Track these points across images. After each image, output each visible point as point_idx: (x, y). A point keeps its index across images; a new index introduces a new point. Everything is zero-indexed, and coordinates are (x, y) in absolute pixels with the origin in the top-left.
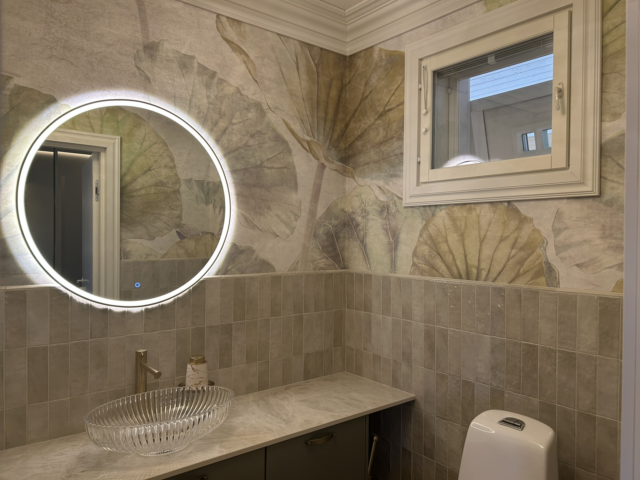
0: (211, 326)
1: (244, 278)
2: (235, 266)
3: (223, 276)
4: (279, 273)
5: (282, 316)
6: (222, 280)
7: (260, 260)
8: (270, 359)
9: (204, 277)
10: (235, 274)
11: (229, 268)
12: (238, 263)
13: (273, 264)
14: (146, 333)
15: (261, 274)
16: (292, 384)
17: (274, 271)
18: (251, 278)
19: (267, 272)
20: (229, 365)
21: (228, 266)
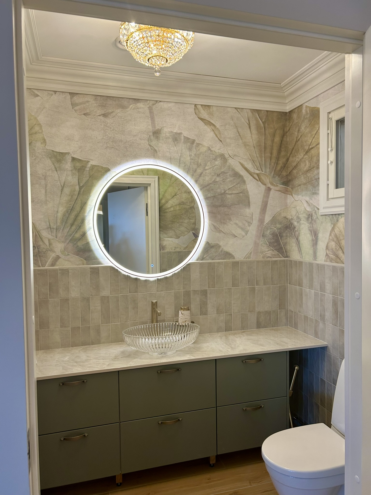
0: (194, 291)
1: (214, 263)
2: (208, 255)
3: (201, 261)
4: (238, 260)
5: (240, 287)
6: (201, 264)
7: (224, 252)
8: (232, 313)
9: (190, 262)
10: (208, 260)
11: (205, 256)
12: (210, 254)
13: (233, 254)
14: (158, 292)
15: (225, 260)
16: (248, 330)
17: (234, 258)
18: (219, 263)
19: (229, 259)
20: (206, 314)
21: (204, 255)
